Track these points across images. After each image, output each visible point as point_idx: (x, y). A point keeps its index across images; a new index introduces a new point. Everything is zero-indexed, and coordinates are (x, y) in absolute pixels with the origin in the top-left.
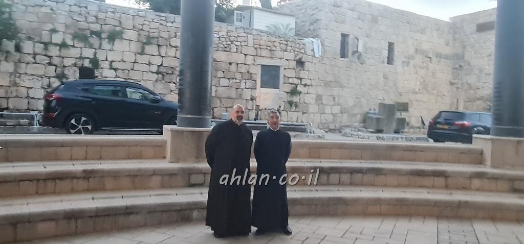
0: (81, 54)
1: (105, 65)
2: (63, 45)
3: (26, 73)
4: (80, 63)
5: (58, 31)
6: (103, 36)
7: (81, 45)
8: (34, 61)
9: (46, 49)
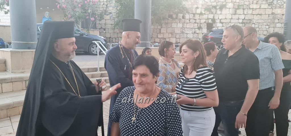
0: (208, 17)
1: (218, 21)
2: (201, 14)
3: (186, 28)
4: (207, 21)
5: (199, 8)
6: (218, 7)
7: (208, 13)
8: (189, 22)
9: (194, 16)
